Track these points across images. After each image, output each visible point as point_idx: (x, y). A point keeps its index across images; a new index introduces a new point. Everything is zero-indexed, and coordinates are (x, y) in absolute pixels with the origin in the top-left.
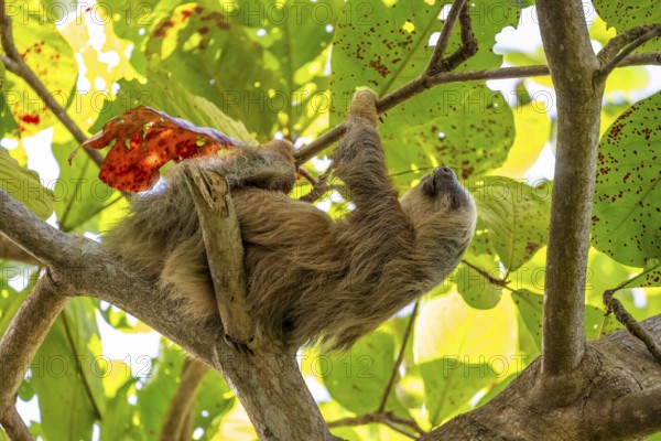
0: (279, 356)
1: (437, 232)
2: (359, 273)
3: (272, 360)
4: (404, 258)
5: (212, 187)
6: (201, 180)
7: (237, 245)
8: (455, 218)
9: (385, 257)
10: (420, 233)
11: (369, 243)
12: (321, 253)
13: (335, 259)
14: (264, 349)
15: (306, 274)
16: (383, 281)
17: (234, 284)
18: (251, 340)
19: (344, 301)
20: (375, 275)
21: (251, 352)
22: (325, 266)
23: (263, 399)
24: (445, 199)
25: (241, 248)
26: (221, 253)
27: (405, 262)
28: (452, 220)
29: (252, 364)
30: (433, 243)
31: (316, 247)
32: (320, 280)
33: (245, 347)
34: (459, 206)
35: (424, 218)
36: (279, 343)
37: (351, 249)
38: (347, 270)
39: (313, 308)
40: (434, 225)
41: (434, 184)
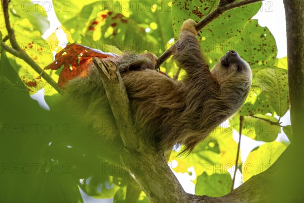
0: (154, 155)
1: (231, 85)
2: (191, 107)
3: (150, 157)
4: (214, 98)
5: (108, 68)
6: (102, 65)
7: (125, 97)
8: (240, 76)
9: (204, 98)
10: (222, 86)
11: (194, 91)
12: (171, 99)
13: (179, 101)
14: (146, 152)
15: (164, 111)
16: (204, 111)
17: (126, 118)
18: (138, 147)
19: (185, 123)
20: (200, 108)
21: (139, 153)
22: (173, 106)
23: (148, 177)
24: (233, 67)
25: (128, 99)
26: (117, 102)
27: (215, 101)
28: (238, 77)
29: (140, 160)
30: (229, 90)
31: (168, 96)
32: (172, 113)
33: (136, 152)
34: (241, 70)
35: (223, 78)
36: (153, 148)
37: (186, 95)
38: (185, 107)
39: (169, 128)
40: (229, 81)
41: (227, 60)
